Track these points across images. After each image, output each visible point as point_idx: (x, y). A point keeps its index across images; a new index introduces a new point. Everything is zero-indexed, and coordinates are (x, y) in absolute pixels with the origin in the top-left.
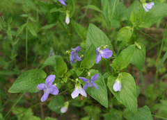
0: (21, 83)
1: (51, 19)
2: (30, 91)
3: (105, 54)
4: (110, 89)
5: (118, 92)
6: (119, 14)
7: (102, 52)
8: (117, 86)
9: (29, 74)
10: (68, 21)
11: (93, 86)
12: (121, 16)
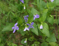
0: (6, 28)
1: (20, 9)
3: (36, 17)
4: (39, 29)
5: (42, 29)
8: (41, 27)
9: (10, 25)
10: (25, 8)
11: (32, 28)
12: (44, 6)
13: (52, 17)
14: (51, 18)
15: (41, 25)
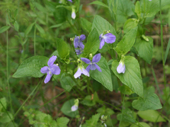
0: (24, 68)
1: (59, 18)
2: (34, 76)
3: (108, 39)
4: (114, 72)
5: (122, 74)
6: (125, 10)
7: (105, 37)
8: (120, 68)
9: (33, 61)
10: (74, 16)
11: (97, 70)
12: (127, 11)
13: (148, 40)
14: (146, 43)
15: (121, 63)
